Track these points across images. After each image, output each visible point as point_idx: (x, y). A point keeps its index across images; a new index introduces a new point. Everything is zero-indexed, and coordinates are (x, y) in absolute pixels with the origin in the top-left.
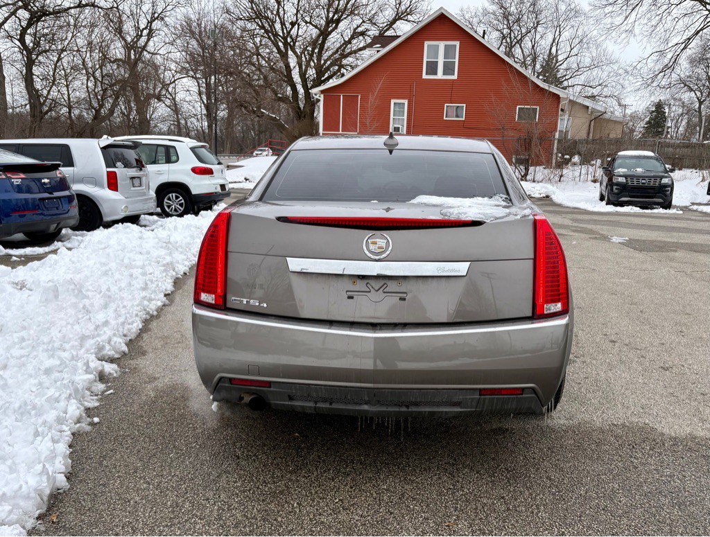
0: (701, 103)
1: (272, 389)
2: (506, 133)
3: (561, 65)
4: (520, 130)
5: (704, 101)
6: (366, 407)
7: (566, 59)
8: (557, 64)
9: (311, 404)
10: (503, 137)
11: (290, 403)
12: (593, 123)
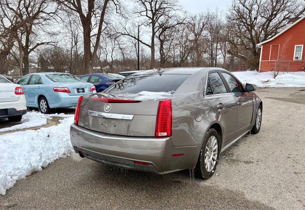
1: (83, 151)
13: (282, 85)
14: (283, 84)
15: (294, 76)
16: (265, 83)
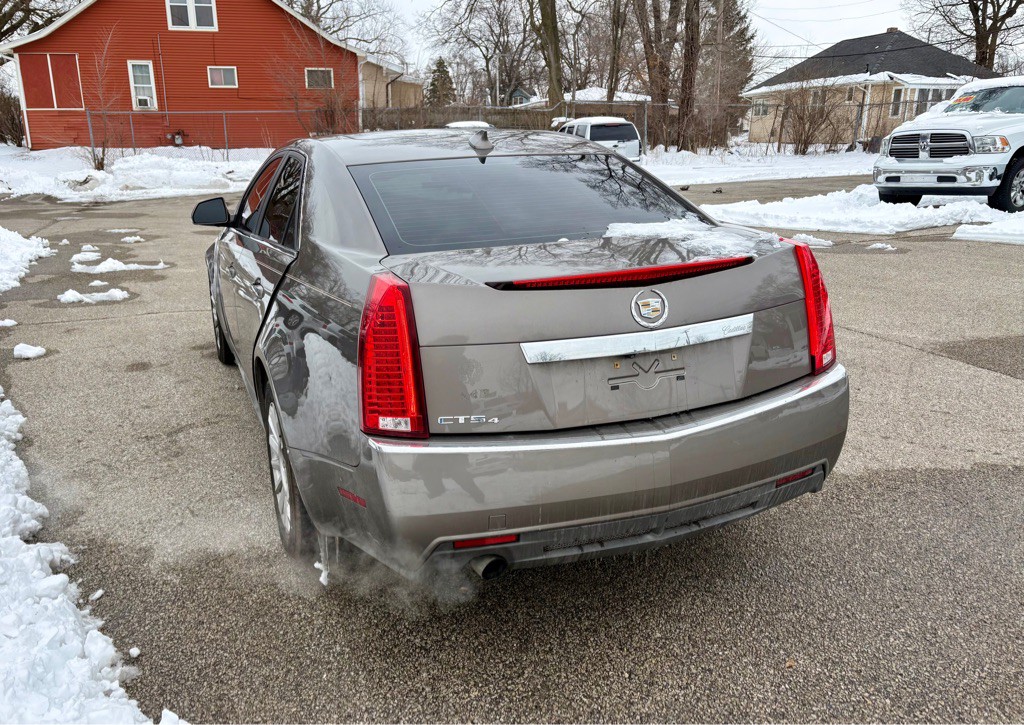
0: (488, 61)
1: (521, 543)
2: (300, 104)
3: (324, 13)
4: (316, 100)
5: (492, 57)
6: (649, 538)
7: (331, 4)
8: (321, 11)
9: (576, 552)
10: (297, 109)
11: (544, 557)
12: (390, 86)
13: (140, 191)
14: (142, 188)
15: (171, 161)
16: (78, 187)
